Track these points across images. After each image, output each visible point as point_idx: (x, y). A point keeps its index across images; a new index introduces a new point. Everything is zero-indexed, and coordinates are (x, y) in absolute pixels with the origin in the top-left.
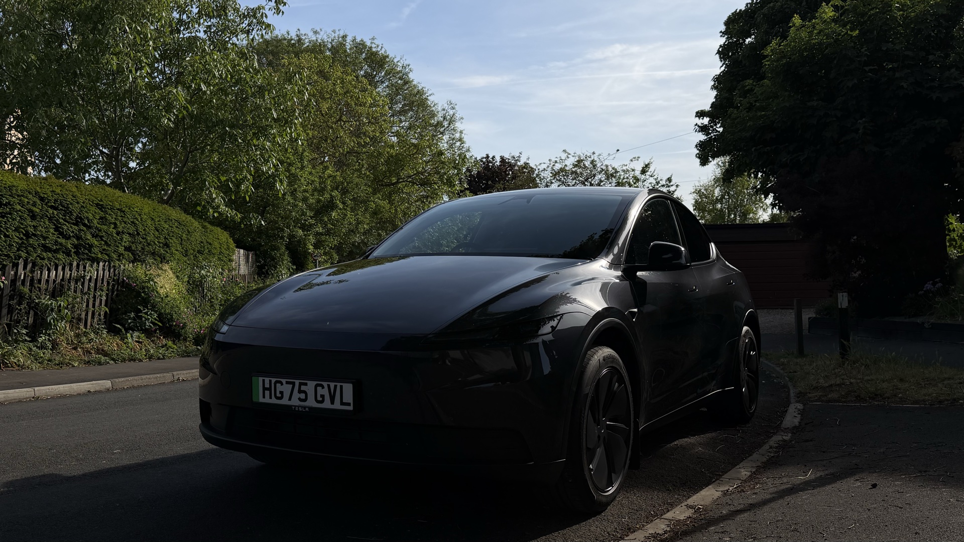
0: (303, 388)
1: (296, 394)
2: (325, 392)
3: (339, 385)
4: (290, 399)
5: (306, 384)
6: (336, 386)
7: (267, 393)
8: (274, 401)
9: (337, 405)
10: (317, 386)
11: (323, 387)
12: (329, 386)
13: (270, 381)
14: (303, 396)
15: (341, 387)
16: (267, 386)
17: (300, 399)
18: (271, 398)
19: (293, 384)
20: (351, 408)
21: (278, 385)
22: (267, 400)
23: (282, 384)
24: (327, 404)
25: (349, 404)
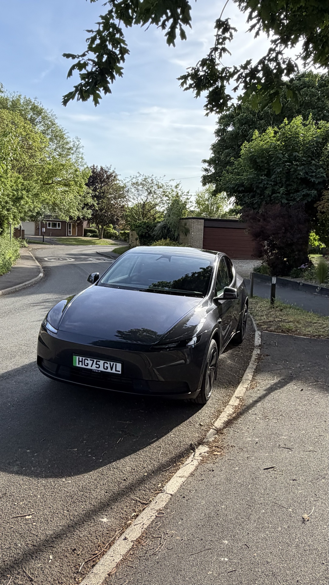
0: (98, 363)
1: (94, 365)
2: (108, 365)
3: (115, 363)
4: (91, 366)
5: (99, 362)
6: (113, 364)
7: (80, 363)
8: (83, 366)
9: (114, 371)
10: (104, 363)
11: (107, 364)
12: (110, 364)
13: (82, 359)
14: (98, 366)
15: (116, 365)
16: (81, 360)
17: (96, 367)
18: (82, 365)
19: (93, 361)
20: (120, 373)
21: (86, 361)
22: (80, 366)
23: (88, 360)
24: (109, 370)
25: (119, 371)
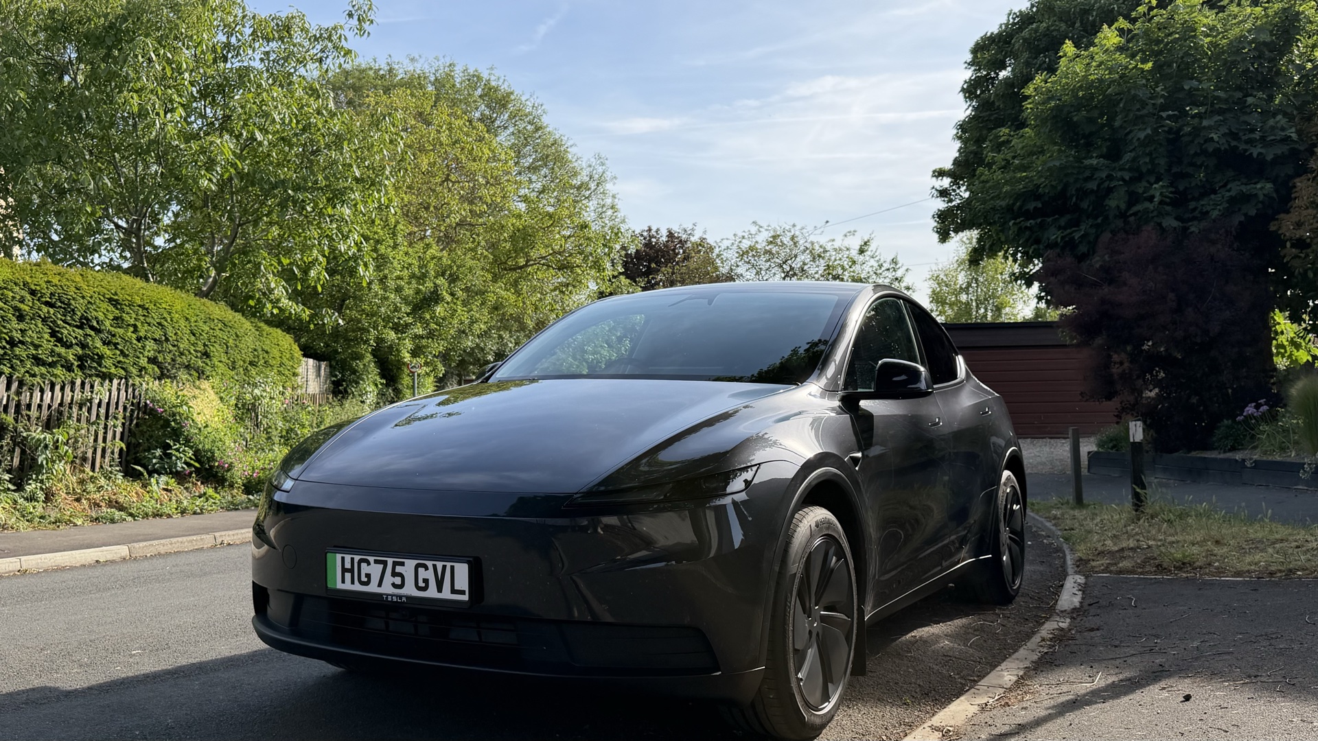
0: (398, 569)
1: (388, 579)
2: (430, 574)
3: (449, 565)
4: (380, 585)
5: (402, 564)
6: (444, 567)
7: (348, 576)
8: (358, 587)
9: (446, 594)
10: (417, 566)
11: (427, 568)
12: (435, 567)
13: (352, 559)
14: (398, 581)
15: (452, 568)
16: (348, 566)
17: (394, 585)
18: (353, 583)
19: (385, 563)
20: (465, 598)
21: (364, 565)
22: (348, 586)
23: (369, 564)
24: (432, 593)
25: (463, 592)
